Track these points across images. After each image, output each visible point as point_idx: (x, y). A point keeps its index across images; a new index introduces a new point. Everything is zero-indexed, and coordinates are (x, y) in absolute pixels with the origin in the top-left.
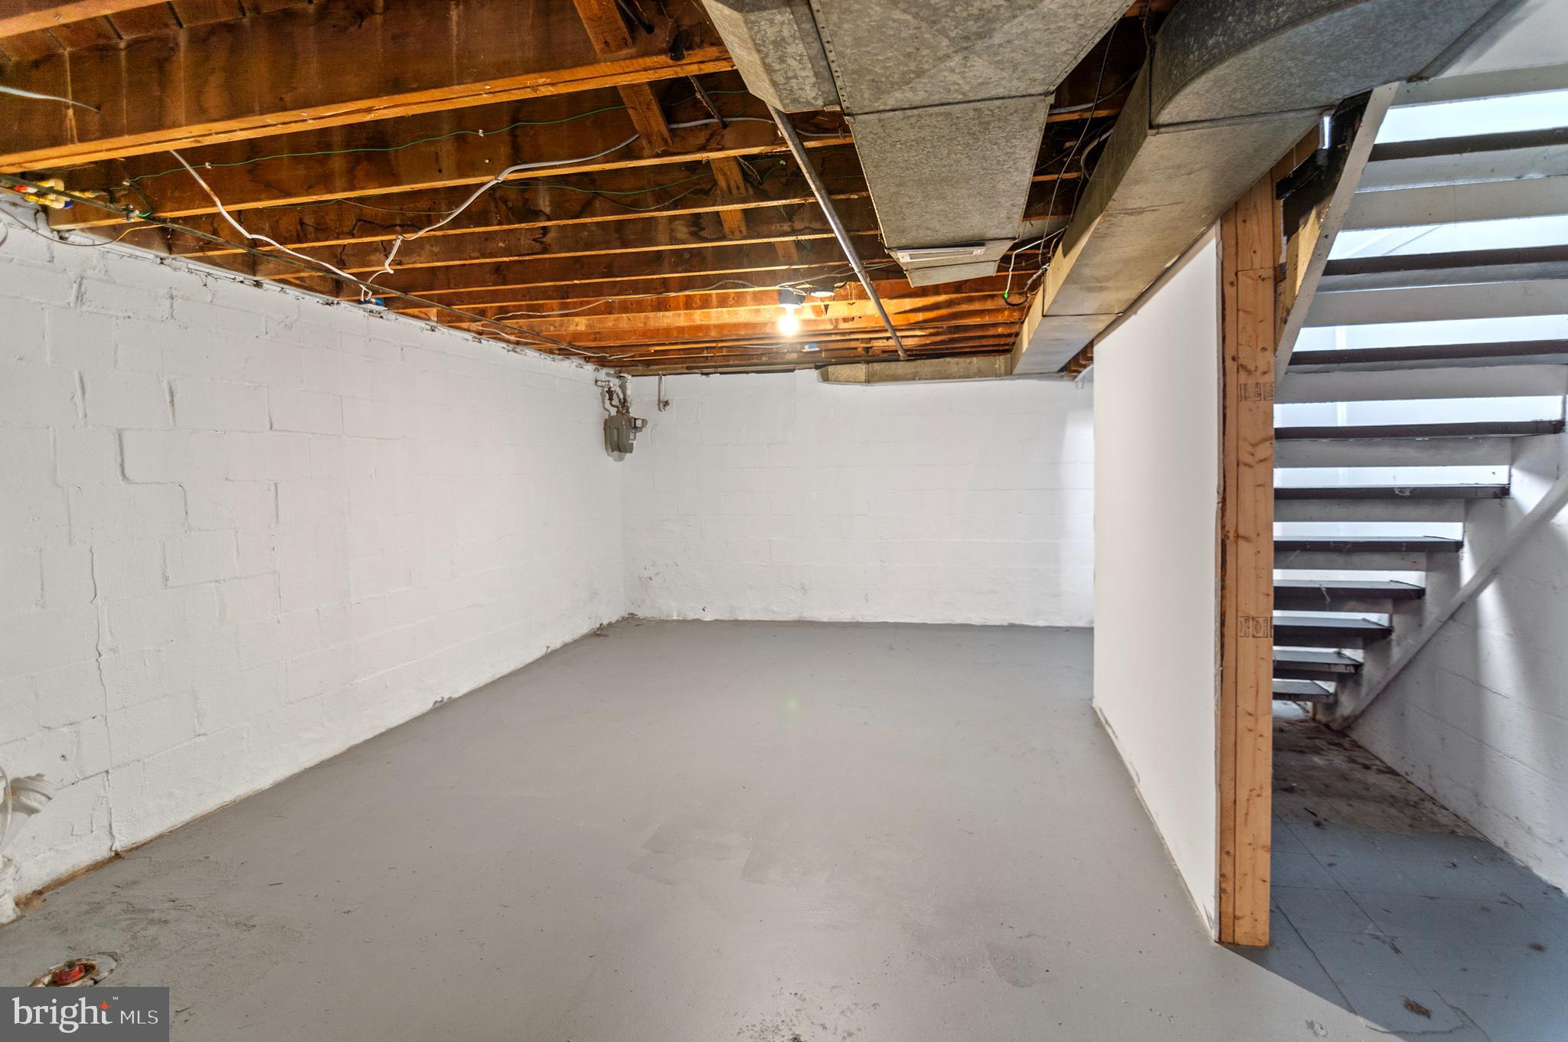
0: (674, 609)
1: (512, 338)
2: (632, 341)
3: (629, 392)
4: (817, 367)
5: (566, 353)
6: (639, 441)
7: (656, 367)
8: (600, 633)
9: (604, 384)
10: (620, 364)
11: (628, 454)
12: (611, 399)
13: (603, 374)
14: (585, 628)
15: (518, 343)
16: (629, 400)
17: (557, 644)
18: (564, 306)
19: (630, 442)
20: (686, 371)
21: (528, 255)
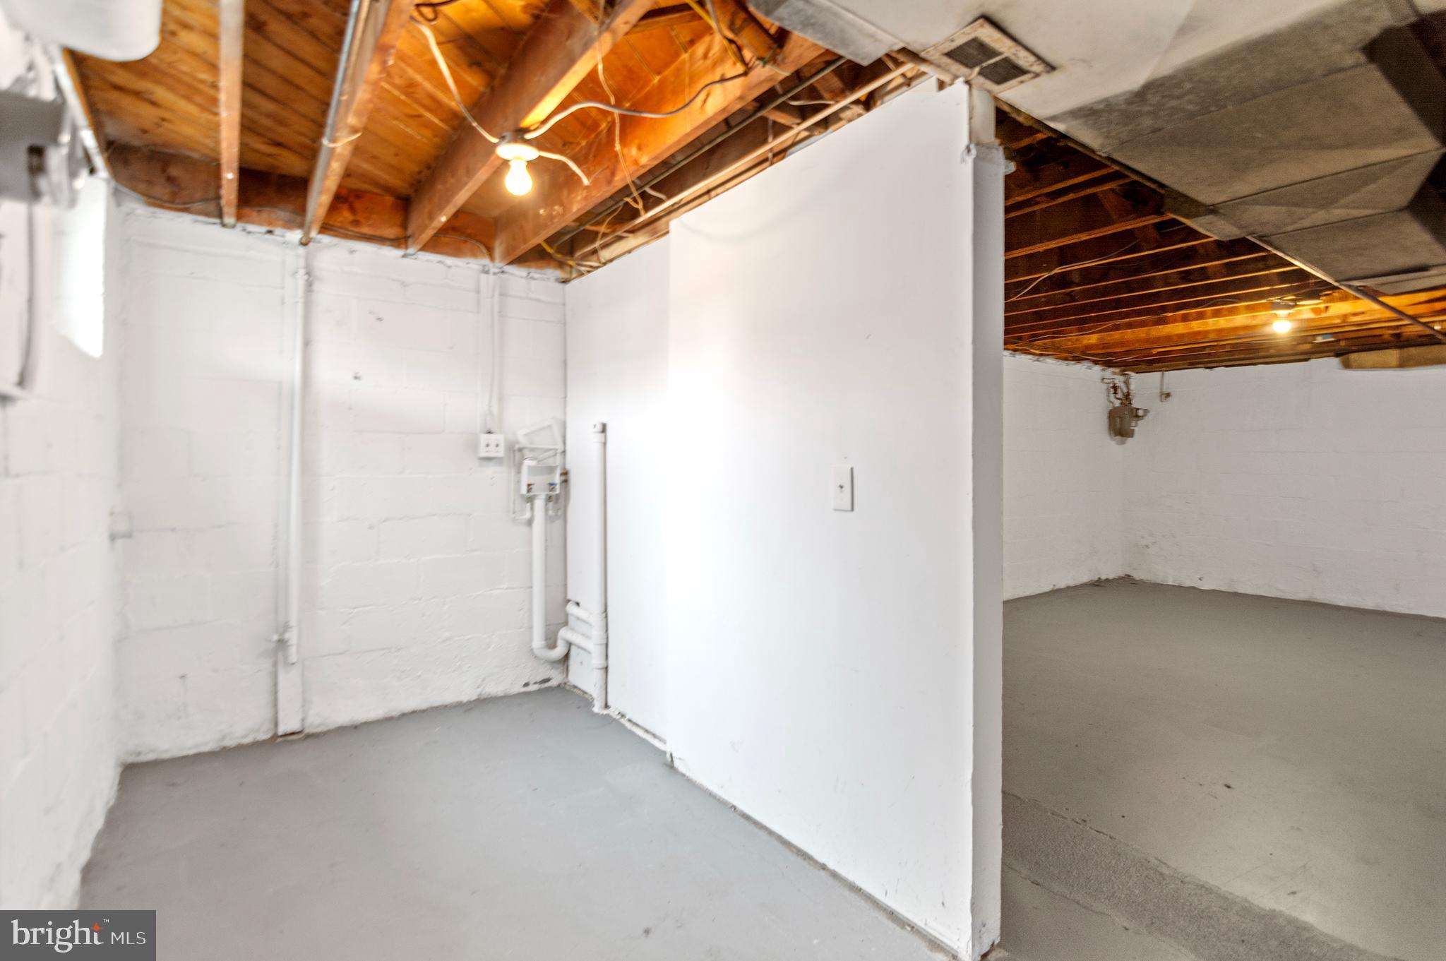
0: (1170, 576)
1: (1037, 352)
2: (1137, 346)
3: (1132, 387)
4: (1337, 355)
5: (1078, 359)
6: (1140, 428)
7: (1157, 365)
8: (1098, 584)
9: (1109, 381)
10: (1124, 364)
11: (1130, 439)
12: (1115, 393)
13: (1109, 373)
14: (1085, 578)
15: (1041, 355)
16: (1132, 393)
17: (1062, 585)
18: (1079, 330)
19: (1132, 428)
20: (1187, 367)
21: (1060, 304)
